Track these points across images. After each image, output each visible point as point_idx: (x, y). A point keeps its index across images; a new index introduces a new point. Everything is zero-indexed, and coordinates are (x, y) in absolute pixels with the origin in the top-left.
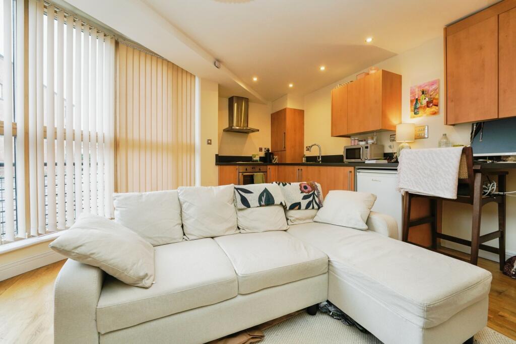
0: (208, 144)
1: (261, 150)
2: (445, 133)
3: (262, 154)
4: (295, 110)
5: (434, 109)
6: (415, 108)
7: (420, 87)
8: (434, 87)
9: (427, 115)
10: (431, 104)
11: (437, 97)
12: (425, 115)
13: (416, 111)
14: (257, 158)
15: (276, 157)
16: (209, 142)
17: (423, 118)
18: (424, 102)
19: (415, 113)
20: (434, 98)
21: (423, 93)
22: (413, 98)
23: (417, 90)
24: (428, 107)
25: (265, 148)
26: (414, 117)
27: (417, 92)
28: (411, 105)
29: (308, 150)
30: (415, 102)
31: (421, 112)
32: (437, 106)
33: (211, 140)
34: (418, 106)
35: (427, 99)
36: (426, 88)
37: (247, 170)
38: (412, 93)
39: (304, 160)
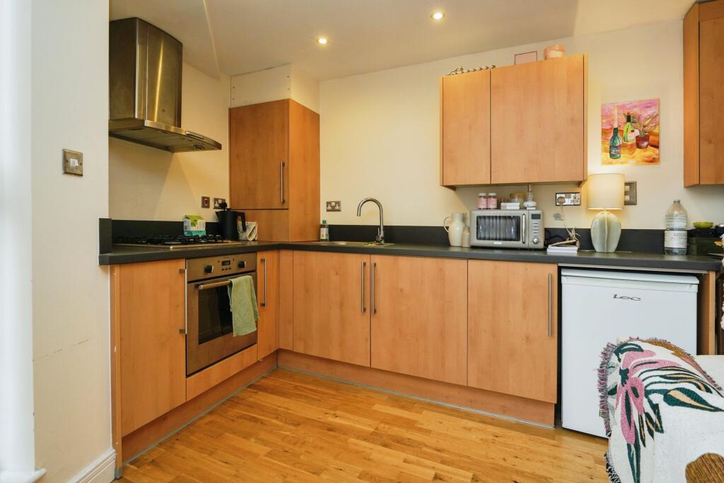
0: (67, 171)
1: (205, 202)
2: (677, 199)
3: (210, 215)
4: (304, 109)
5: (651, 152)
6: (613, 146)
7: (622, 107)
8: (650, 112)
9: (638, 162)
10: (646, 143)
11: (656, 131)
12: (632, 162)
13: (614, 151)
14: (199, 229)
15: (252, 225)
16: (71, 166)
17: (629, 166)
18: (631, 138)
19: (612, 156)
20: (651, 133)
21: (629, 119)
22: (608, 127)
23: (616, 112)
24: (639, 146)
25: (216, 200)
26: (610, 163)
27: (616, 117)
28: (604, 140)
29: (333, 210)
30: (612, 135)
31: (624, 155)
32: (657, 147)
34: (619, 142)
35: (637, 133)
36: (635, 111)
37: (208, 270)
38: (606, 115)
39: (324, 233)
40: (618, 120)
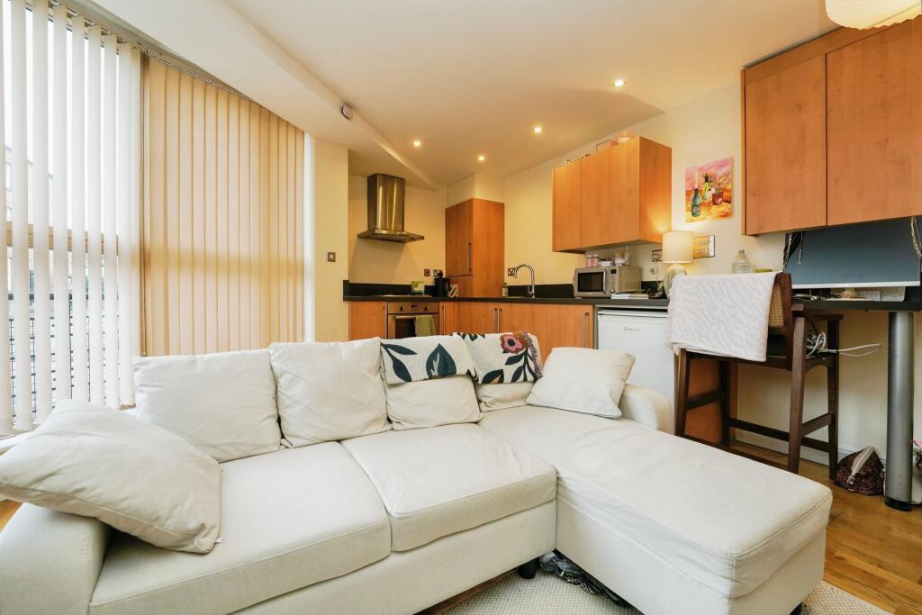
0: (330, 260)
1: (427, 273)
2: (742, 249)
3: (430, 281)
4: (488, 202)
5: (724, 207)
6: (694, 206)
7: (702, 169)
8: (724, 170)
9: (714, 218)
10: (720, 200)
11: (729, 187)
12: (709, 217)
13: (695, 209)
14: (420, 288)
15: (454, 286)
16: (331, 258)
17: (705, 223)
18: (709, 196)
19: (693, 214)
20: (725, 190)
21: (707, 179)
22: (690, 189)
23: (696, 174)
24: (715, 203)
25: (435, 271)
26: (692, 221)
27: (697, 179)
28: (688, 200)
29: (512, 274)
30: (693, 195)
31: (703, 212)
32: (729, 202)
33: (334, 254)
34: (699, 201)
35: (713, 191)
36: (712, 171)
37: (401, 309)
38: (689, 179)
39: (504, 292)
40: (698, 181)
